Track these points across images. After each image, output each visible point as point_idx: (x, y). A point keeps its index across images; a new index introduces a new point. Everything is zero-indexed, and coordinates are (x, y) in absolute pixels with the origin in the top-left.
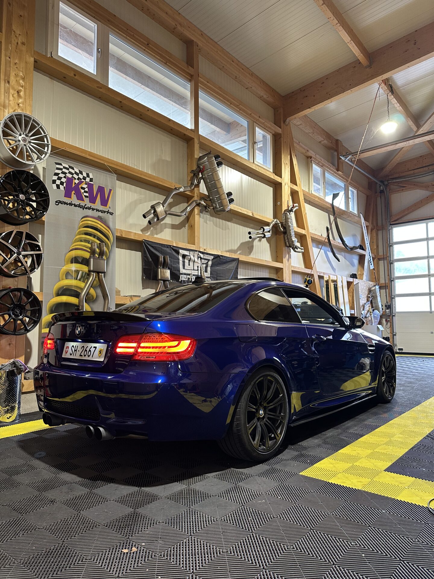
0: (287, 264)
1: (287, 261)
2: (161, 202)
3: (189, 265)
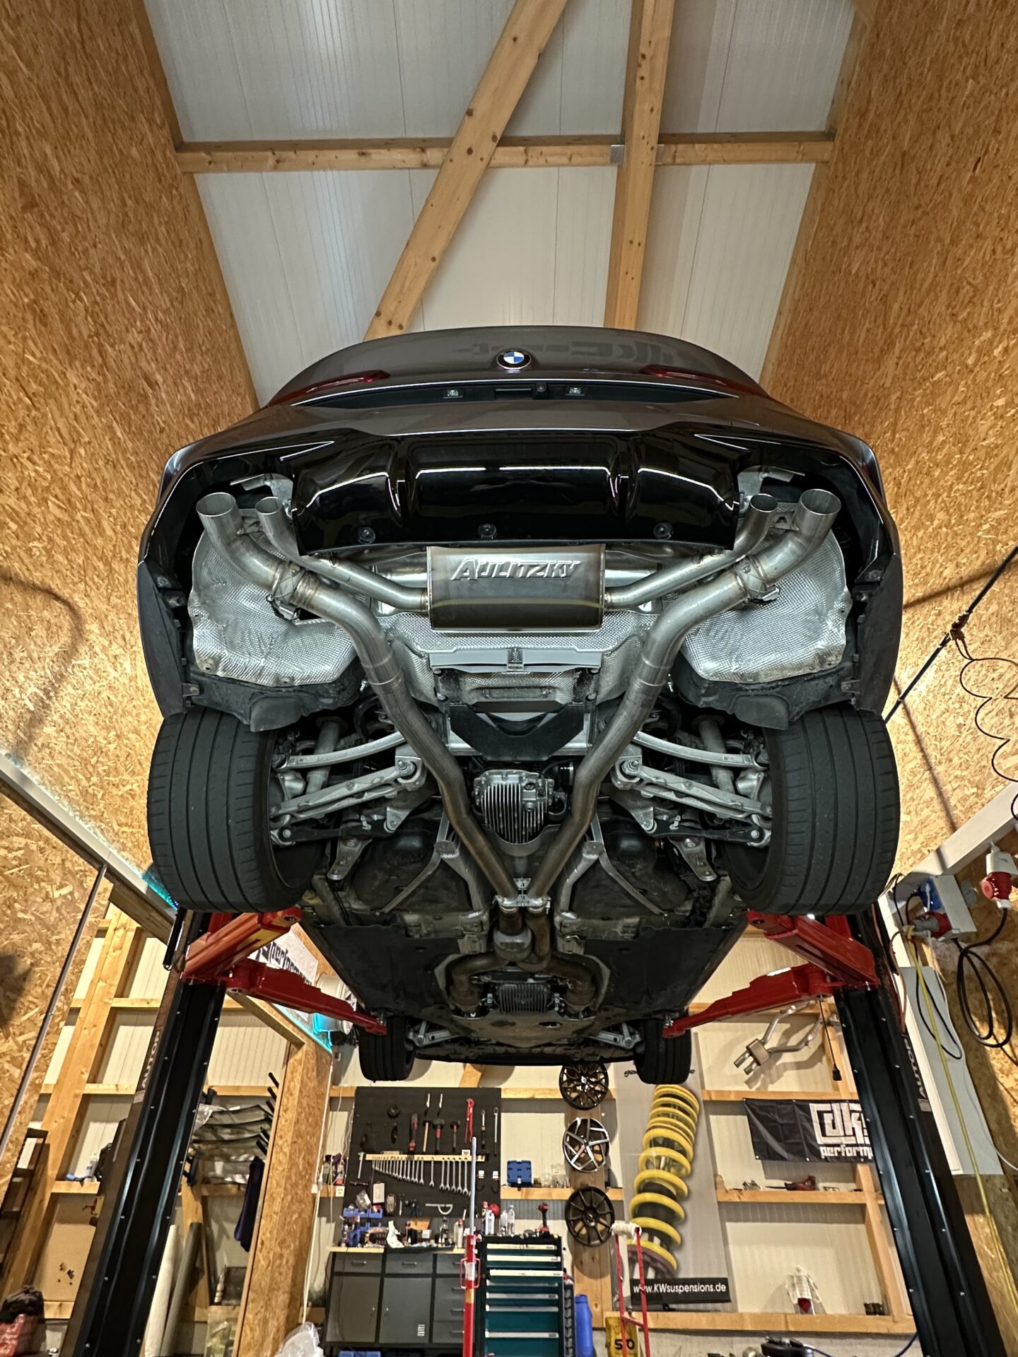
2: (760, 1037)
3: (834, 1127)
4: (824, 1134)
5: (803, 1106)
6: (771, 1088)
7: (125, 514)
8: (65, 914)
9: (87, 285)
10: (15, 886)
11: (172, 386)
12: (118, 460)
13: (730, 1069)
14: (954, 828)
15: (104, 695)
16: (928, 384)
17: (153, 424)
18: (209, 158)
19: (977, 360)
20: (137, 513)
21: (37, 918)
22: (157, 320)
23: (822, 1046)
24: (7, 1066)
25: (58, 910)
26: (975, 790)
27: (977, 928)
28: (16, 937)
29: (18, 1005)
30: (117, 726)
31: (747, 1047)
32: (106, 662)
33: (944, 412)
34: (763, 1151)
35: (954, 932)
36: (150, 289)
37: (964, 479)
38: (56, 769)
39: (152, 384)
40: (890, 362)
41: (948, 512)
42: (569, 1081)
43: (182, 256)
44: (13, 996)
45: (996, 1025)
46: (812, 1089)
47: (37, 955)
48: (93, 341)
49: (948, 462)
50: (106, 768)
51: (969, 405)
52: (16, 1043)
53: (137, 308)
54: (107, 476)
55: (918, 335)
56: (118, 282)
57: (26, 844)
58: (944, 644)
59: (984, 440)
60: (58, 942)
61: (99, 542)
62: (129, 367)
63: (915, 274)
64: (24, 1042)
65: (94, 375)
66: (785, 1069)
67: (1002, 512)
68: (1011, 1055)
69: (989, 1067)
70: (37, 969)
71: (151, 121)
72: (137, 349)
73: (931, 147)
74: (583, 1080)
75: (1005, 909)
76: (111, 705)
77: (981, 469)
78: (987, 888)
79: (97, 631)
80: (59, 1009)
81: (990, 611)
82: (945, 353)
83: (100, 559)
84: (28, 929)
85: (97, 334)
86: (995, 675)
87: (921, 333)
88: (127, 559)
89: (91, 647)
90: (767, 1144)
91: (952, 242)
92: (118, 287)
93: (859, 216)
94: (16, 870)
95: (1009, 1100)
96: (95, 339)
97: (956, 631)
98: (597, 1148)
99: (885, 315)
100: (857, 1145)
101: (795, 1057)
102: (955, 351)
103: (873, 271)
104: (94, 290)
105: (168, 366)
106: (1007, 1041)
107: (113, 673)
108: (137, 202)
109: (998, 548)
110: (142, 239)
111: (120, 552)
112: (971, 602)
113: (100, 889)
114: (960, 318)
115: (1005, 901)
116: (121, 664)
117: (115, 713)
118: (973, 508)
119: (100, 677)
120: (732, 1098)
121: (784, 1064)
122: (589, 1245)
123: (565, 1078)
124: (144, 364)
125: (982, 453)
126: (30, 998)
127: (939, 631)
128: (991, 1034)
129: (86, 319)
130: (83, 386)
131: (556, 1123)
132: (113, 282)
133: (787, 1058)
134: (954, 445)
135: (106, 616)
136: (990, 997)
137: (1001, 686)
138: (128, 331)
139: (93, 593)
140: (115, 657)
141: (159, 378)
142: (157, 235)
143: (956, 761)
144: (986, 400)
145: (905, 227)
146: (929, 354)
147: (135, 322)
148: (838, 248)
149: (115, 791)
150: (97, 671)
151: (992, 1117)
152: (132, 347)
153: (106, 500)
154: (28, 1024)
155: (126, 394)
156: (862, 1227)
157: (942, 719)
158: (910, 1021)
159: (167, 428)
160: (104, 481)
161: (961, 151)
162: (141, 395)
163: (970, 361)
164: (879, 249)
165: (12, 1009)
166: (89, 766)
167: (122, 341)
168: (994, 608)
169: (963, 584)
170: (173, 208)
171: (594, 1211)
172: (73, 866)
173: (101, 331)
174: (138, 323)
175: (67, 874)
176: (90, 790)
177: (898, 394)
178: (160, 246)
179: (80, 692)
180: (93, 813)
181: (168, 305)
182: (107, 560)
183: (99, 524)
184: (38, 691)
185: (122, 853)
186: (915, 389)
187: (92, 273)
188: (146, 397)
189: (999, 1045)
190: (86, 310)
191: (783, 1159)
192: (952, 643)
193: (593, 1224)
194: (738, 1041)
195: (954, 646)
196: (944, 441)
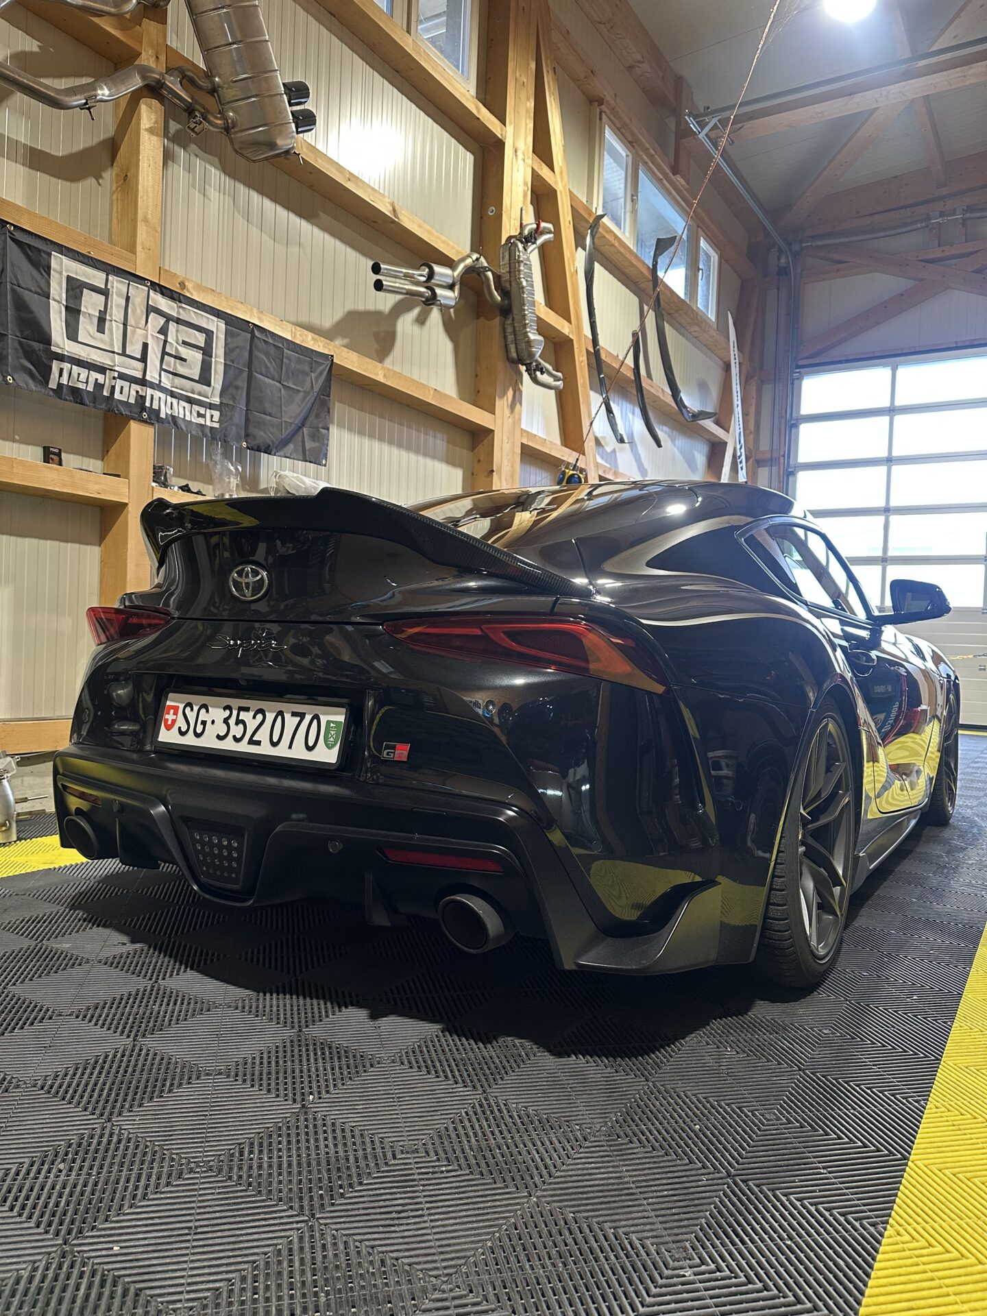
0: (509, 422)
1: (507, 411)
3: (101, 327)
5: (33, 249)
23: (112, 147)
156: (91, 554)
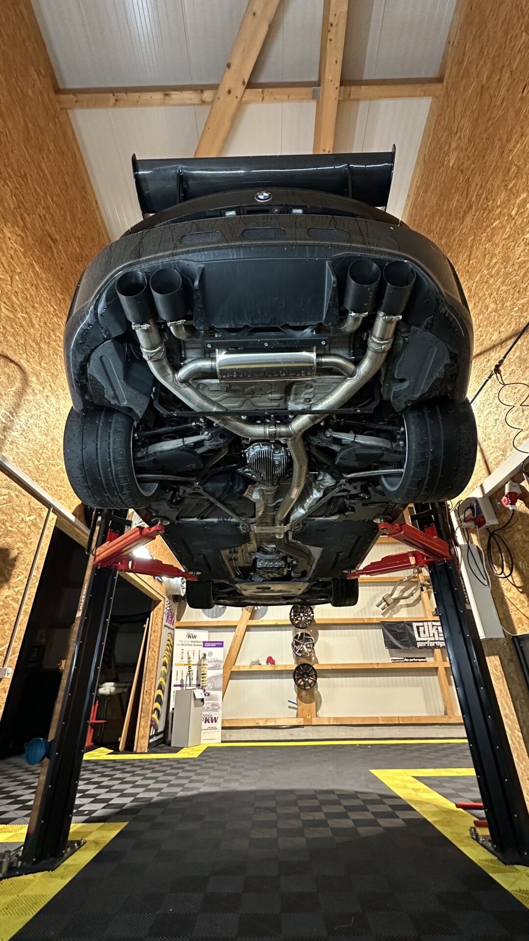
2: (389, 593)
3: (424, 633)
4: (419, 636)
5: (410, 624)
6: (394, 616)
7: (45, 316)
8: (33, 530)
9: (10, 176)
10: (5, 514)
11: (66, 242)
12: (38, 284)
13: (375, 608)
14: (490, 473)
15: (43, 417)
16: (489, 229)
17: (57, 265)
18: (75, 99)
19: (518, 212)
20: (51, 316)
21: (19, 531)
22: (53, 201)
23: (420, 596)
24: (11, 602)
25: (29, 527)
26: (502, 453)
27: (499, 522)
28: (8, 540)
29: (13, 573)
30: (51, 434)
31: (383, 598)
32: (42, 399)
33: (497, 245)
34: (389, 645)
35: (487, 524)
36: (48, 181)
37: (506, 283)
38: (20, 454)
39: (55, 241)
40: (468, 219)
41: (496, 303)
42: (295, 616)
43: (65, 163)
44: (10, 568)
45: (505, 568)
46: (414, 616)
47: (20, 549)
48: (17, 212)
49: (498, 274)
50: (47, 456)
51: (511, 239)
52: (15, 591)
53: (41, 193)
54: (33, 293)
55: (485, 201)
56: (28, 175)
57: (9, 493)
58: (490, 377)
59: (518, 259)
60: (31, 543)
61: (32, 331)
62: (39, 230)
63: (486, 163)
64: (18, 591)
65: (20, 232)
66: (401, 608)
67: (525, 300)
68: (512, 582)
69: (501, 589)
70: (20, 556)
71: (38, 73)
72: (43, 218)
73: (499, 80)
74: (301, 614)
75: (513, 510)
76: (47, 422)
77: (515, 276)
78: (505, 500)
79: (35, 381)
80: (34, 576)
81: (516, 356)
82: (499, 210)
83: (34, 341)
84: (14, 535)
85: (19, 207)
86: (516, 391)
87: (487, 198)
88: (48, 342)
89: (33, 391)
90: (391, 642)
91: (507, 140)
92: (29, 179)
93: (455, 130)
94: (5, 505)
95: (509, 603)
96: (18, 210)
97: (497, 370)
98: (308, 646)
99: (468, 190)
100: (435, 641)
101: (406, 601)
102: (505, 207)
103: (463, 163)
104: (15, 180)
105: (62, 230)
106: (510, 574)
107: (47, 406)
108: (34, 125)
109: (522, 320)
110: (40, 151)
111: (44, 338)
112: (506, 352)
113: (50, 518)
114: (509, 187)
115: (513, 506)
116: (51, 401)
117: (50, 426)
118: (510, 299)
119: (39, 406)
120: (375, 621)
121: (401, 605)
122: (305, 689)
123: (292, 614)
124: (47, 227)
125: (516, 267)
126: (20, 570)
127: (488, 370)
128: (502, 572)
129: (12, 197)
130: (14, 238)
131: (288, 636)
132: (25, 175)
133: (402, 602)
134: (502, 264)
135: (40, 374)
136: (503, 555)
137: (518, 396)
138: (37, 206)
139: (31, 360)
140: (47, 396)
141: (57, 237)
142: (49, 147)
143: (493, 439)
144: (521, 236)
145: (480, 134)
146: (490, 211)
147: (41, 201)
148: (443, 151)
149: (53, 468)
150: (38, 403)
151: (501, 611)
152: (41, 217)
153: (33, 307)
154: (19, 583)
155: (39, 245)
156: (436, 678)
157: (487, 418)
158: (463, 569)
159: (64, 268)
160: (31, 296)
161: (516, 80)
162: (48, 247)
163: (513, 213)
164: (466, 150)
165: (10, 575)
166: (38, 454)
167: (34, 213)
168: (518, 354)
169: (502, 343)
170: (57, 132)
171: (307, 674)
172: (35, 506)
173: (21, 206)
174: (42, 202)
175: (32, 510)
176: (40, 467)
177: (473, 237)
178: (51, 154)
179: (29, 414)
180: (42, 479)
181: (59, 192)
182: (37, 342)
183: (31, 321)
184: (6, 412)
185: (60, 501)
186: (482, 233)
187: (12, 169)
188: (51, 247)
189: (506, 577)
190: (11, 192)
191: (398, 648)
192: (494, 376)
193: (306, 680)
194: (378, 595)
195: (495, 378)
196: (496, 262)
